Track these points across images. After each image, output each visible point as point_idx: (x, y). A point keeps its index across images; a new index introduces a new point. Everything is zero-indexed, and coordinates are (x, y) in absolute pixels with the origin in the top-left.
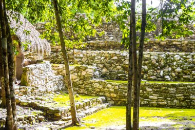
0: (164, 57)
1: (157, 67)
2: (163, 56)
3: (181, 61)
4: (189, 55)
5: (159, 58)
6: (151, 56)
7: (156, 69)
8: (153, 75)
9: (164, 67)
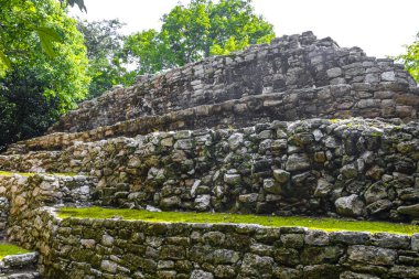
0: (207, 143)
1: (185, 172)
2: (204, 139)
3: (244, 150)
4: (264, 128)
5: (195, 145)
6: (175, 141)
7: (183, 176)
8: (173, 194)
9: (206, 169)
